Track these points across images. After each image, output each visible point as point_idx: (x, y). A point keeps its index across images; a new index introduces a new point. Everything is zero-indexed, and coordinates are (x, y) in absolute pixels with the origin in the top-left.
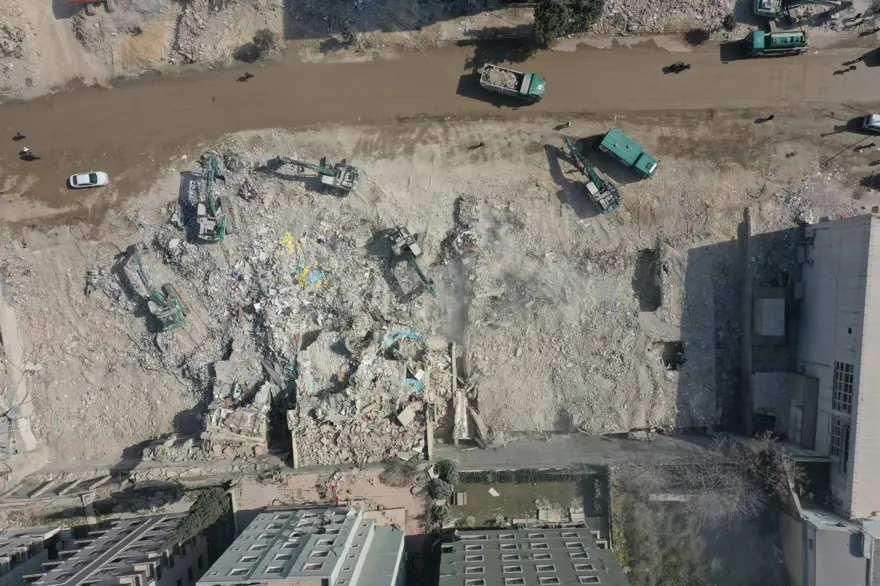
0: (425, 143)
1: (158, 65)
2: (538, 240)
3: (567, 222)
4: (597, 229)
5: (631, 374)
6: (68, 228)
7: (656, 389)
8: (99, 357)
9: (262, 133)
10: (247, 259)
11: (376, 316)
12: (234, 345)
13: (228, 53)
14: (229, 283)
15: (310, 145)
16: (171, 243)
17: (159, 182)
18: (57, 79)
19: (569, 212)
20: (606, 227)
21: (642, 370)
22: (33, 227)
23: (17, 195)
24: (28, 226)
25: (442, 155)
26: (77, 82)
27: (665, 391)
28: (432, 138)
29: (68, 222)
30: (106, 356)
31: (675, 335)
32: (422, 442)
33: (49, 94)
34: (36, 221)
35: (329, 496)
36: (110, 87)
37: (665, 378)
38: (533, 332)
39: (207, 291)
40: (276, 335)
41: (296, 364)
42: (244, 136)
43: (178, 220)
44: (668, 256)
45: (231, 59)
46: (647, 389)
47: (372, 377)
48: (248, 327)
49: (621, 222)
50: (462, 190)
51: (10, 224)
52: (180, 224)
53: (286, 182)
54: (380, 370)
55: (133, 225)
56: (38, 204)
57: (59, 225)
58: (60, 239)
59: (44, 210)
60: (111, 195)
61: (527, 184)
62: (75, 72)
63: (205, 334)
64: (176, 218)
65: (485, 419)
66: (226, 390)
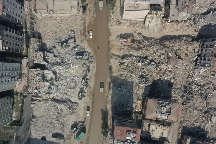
0: (89, 99)
1: (111, 50)
2: (68, 117)
3: (71, 123)
4: (69, 128)
5: (41, 130)
6: (83, 29)
7: (38, 134)
8: (58, 30)
9: (95, 68)
10: (72, 63)
11: (57, 86)
12: (56, 58)
13: (111, 64)
14: (68, 58)
15: (92, 77)
16: (77, 49)
17: (89, 48)
18: (111, 31)
19: (73, 123)
20: (69, 130)
21: (42, 133)
22: (84, 22)
23: (90, 20)
24: (84, 21)
25: (86, 102)
26: (110, 34)
27: (37, 136)
28: (90, 100)
29: (84, 29)
30: (58, 32)
31: (47, 139)
32: (31, 93)
33: (108, 29)
34: (85, 23)
35: (23, 75)
36: (108, 41)
37: (40, 136)
38: (51, 114)
39: (67, 54)
40: (56, 67)
41: (50, 70)
42: (95, 65)
43: (81, 51)
44: (62, 140)
45: (110, 65)
46: (38, 133)
47: (45, 84)
48: (59, 61)
49: (69, 132)
50: (80, 104)
51: (85, 18)
52: (80, 51)
53: (85, 72)
54: (46, 86)
55: (82, 41)
56: (88, 24)
57: (84, 27)
58: (81, 27)
59: (87, 24)
60: (88, 38)
61: (79, 116)
62: (112, 34)
63: (60, 52)
64: (81, 50)
65: (36, 103)
66: (48, 55)
